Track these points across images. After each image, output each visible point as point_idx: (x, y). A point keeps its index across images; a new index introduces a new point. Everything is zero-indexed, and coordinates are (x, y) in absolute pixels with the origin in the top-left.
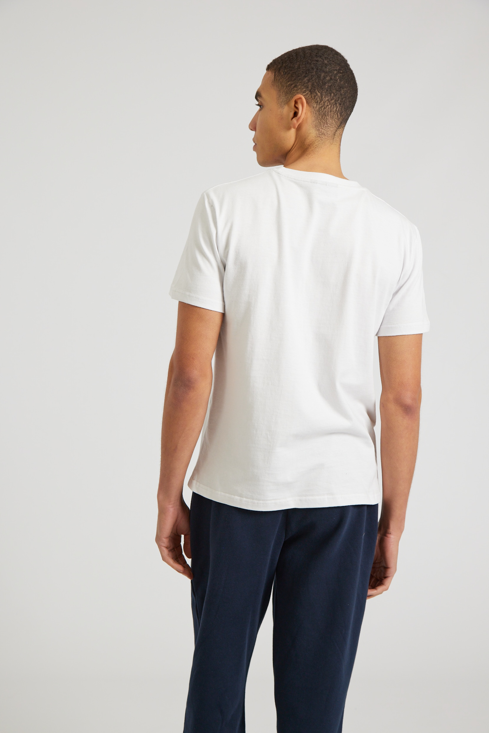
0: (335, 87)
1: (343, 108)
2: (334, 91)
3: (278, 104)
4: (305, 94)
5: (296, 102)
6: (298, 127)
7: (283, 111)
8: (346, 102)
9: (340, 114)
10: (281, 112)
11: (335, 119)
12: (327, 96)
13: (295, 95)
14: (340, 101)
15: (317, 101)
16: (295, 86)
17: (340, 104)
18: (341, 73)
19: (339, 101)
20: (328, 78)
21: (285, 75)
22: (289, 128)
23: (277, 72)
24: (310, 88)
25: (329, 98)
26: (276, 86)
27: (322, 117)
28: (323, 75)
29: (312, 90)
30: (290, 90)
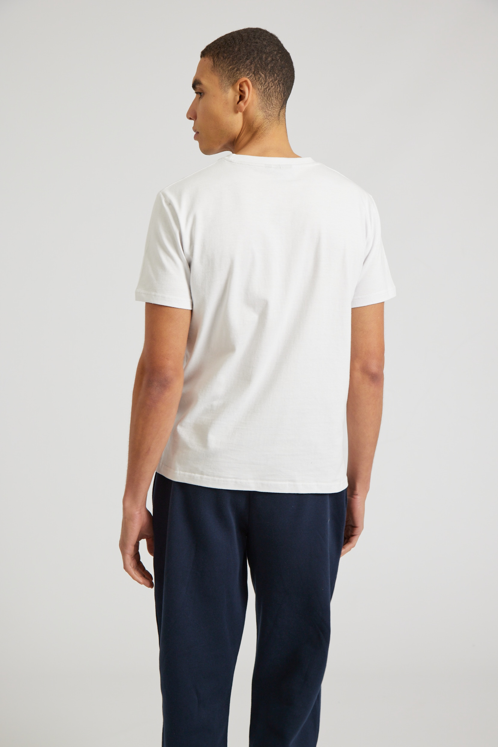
0: (277, 67)
2: (277, 71)
3: (221, 89)
4: (249, 76)
5: (241, 86)
6: (245, 110)
7: (227, 96)
8: (288, 81)
9: (283, 93)
10: (225, 96)
11: (279, 99)
12: (271, 77)
13: (239, 79)
15: (262, 82)
16: (238, 70)
17: (283, 84)
18: (280, 53)
19: (282, 81)
20: (269, 59)
21: (225, 59)
22: (236, 112)
23: (216, 57)
24: (253, 70)
25: (273, 79)
26: (217, 71)
27: (267, 98)
28: (264, 56)
29: (256, 72)
30: (233, 74)
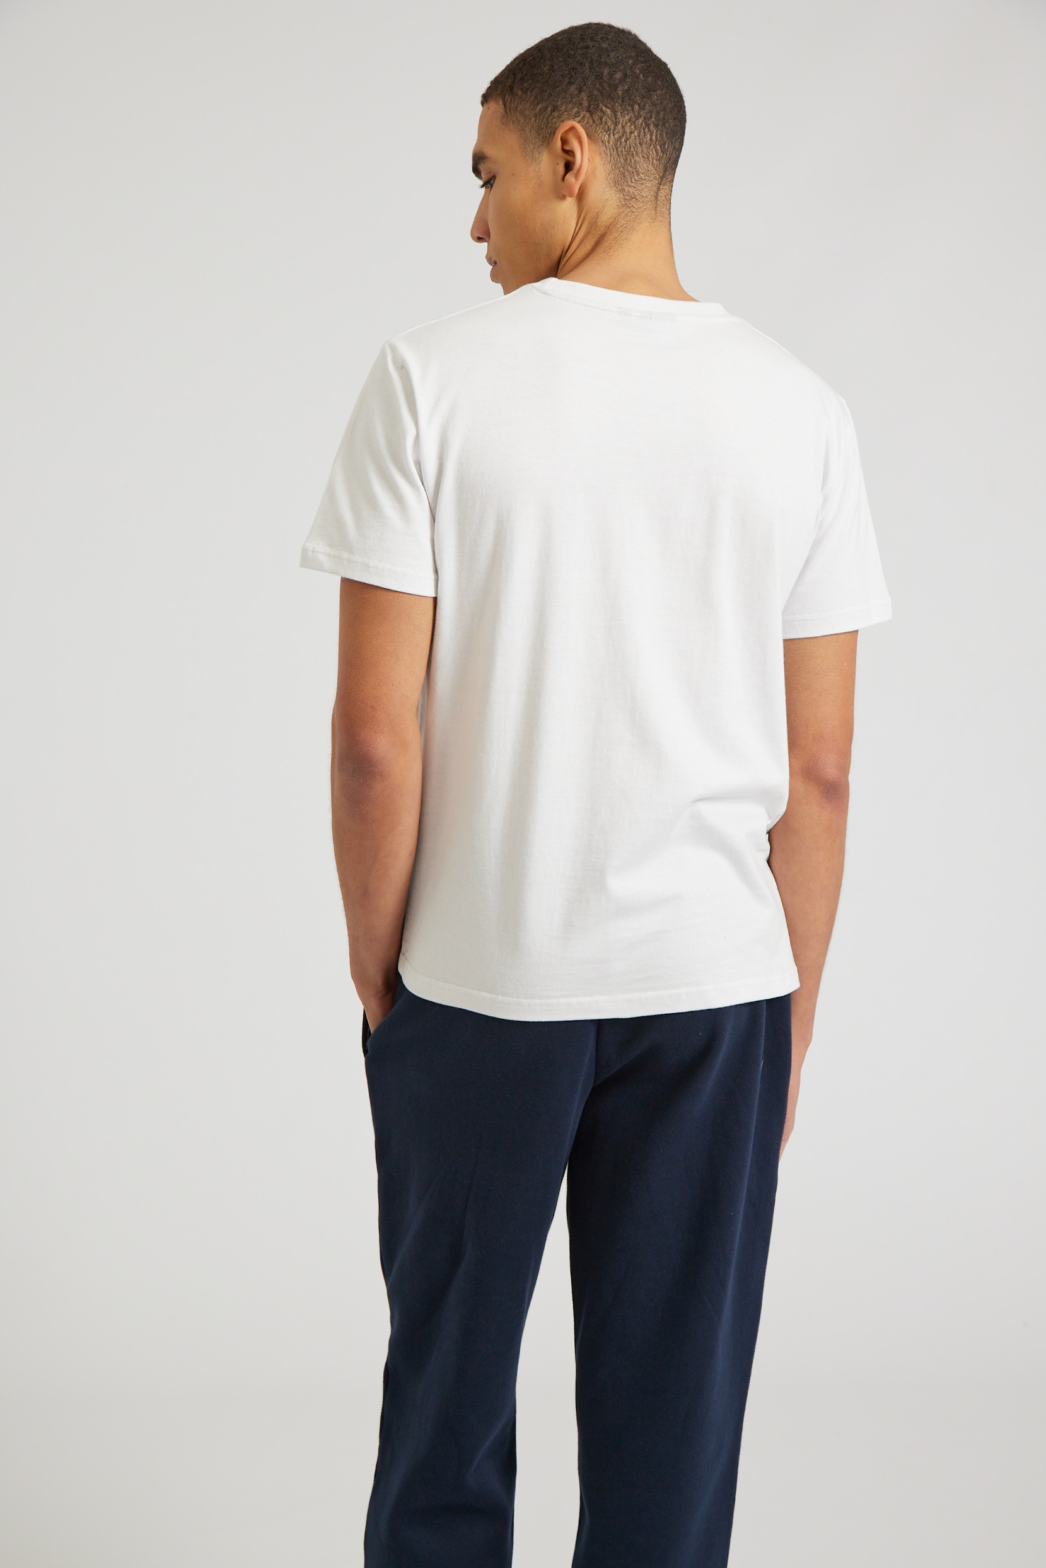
0: (637, 90)
1: (664, 134)
2: (638, 100)
4: (579, 119)
5: (564, 141)
6: (579, 191)
7: (539, 169)
8: (668, 120)
9: (661, 147)
10: (535, 170)
11: (653, 160)
13: (559, 127)
14: (655, 118)
15: (608, 127)
16: (555, 109)
17: (656, 126)
18: (642, 62)
19: (653, 119)
20: (618, 75)
21: (526, 93)
22: (563, 198)
23: (507, 94)
24: (586, 104)
25: (631, 117)
27: (625, 160)
28: (606, 72)
29: (592, 106)
30: (545, 120)
